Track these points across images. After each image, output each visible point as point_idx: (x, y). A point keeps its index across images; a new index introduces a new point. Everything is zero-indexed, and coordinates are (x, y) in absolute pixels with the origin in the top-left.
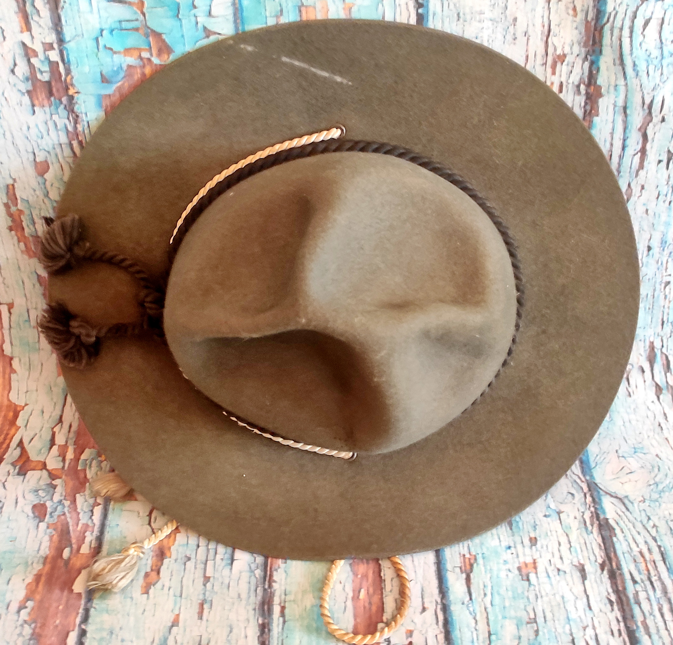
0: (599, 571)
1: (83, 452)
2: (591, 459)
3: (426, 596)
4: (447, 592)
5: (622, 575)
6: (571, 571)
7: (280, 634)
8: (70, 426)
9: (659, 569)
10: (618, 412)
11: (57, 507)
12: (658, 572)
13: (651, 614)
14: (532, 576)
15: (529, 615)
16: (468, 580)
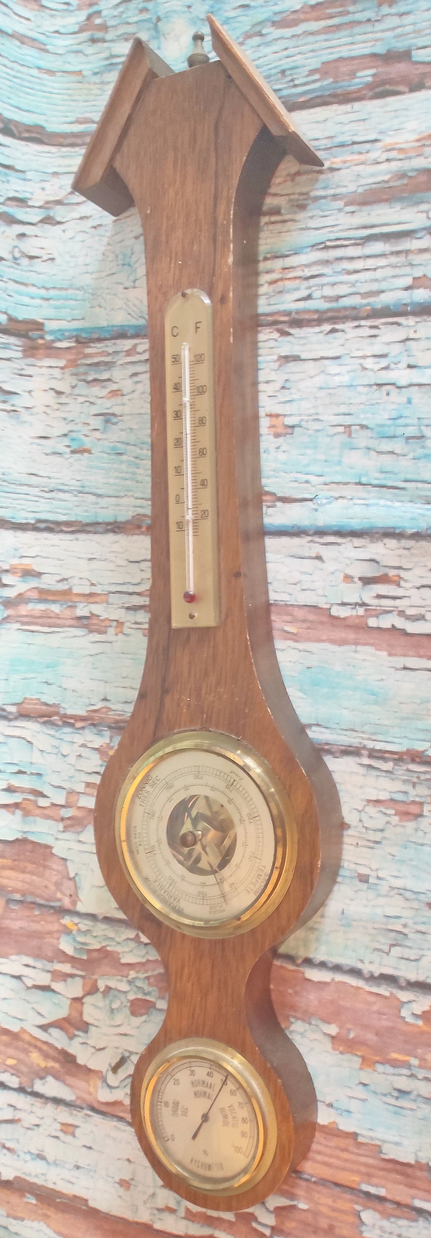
0: (289, 338)
1: (64, 952)
2: (134, 322)
3: (301, 553)
4: (299, 527)
5: (298, 312)
6: (286, 373)
7: (334, 732)
8: (27, 966)
9: (295, 265)
10: (73, 278)
11: (137, 987)
12: (299, 266)
13: (353, 285)
14: (288, 421)
15: (340, 433)
16: (285, 500)
